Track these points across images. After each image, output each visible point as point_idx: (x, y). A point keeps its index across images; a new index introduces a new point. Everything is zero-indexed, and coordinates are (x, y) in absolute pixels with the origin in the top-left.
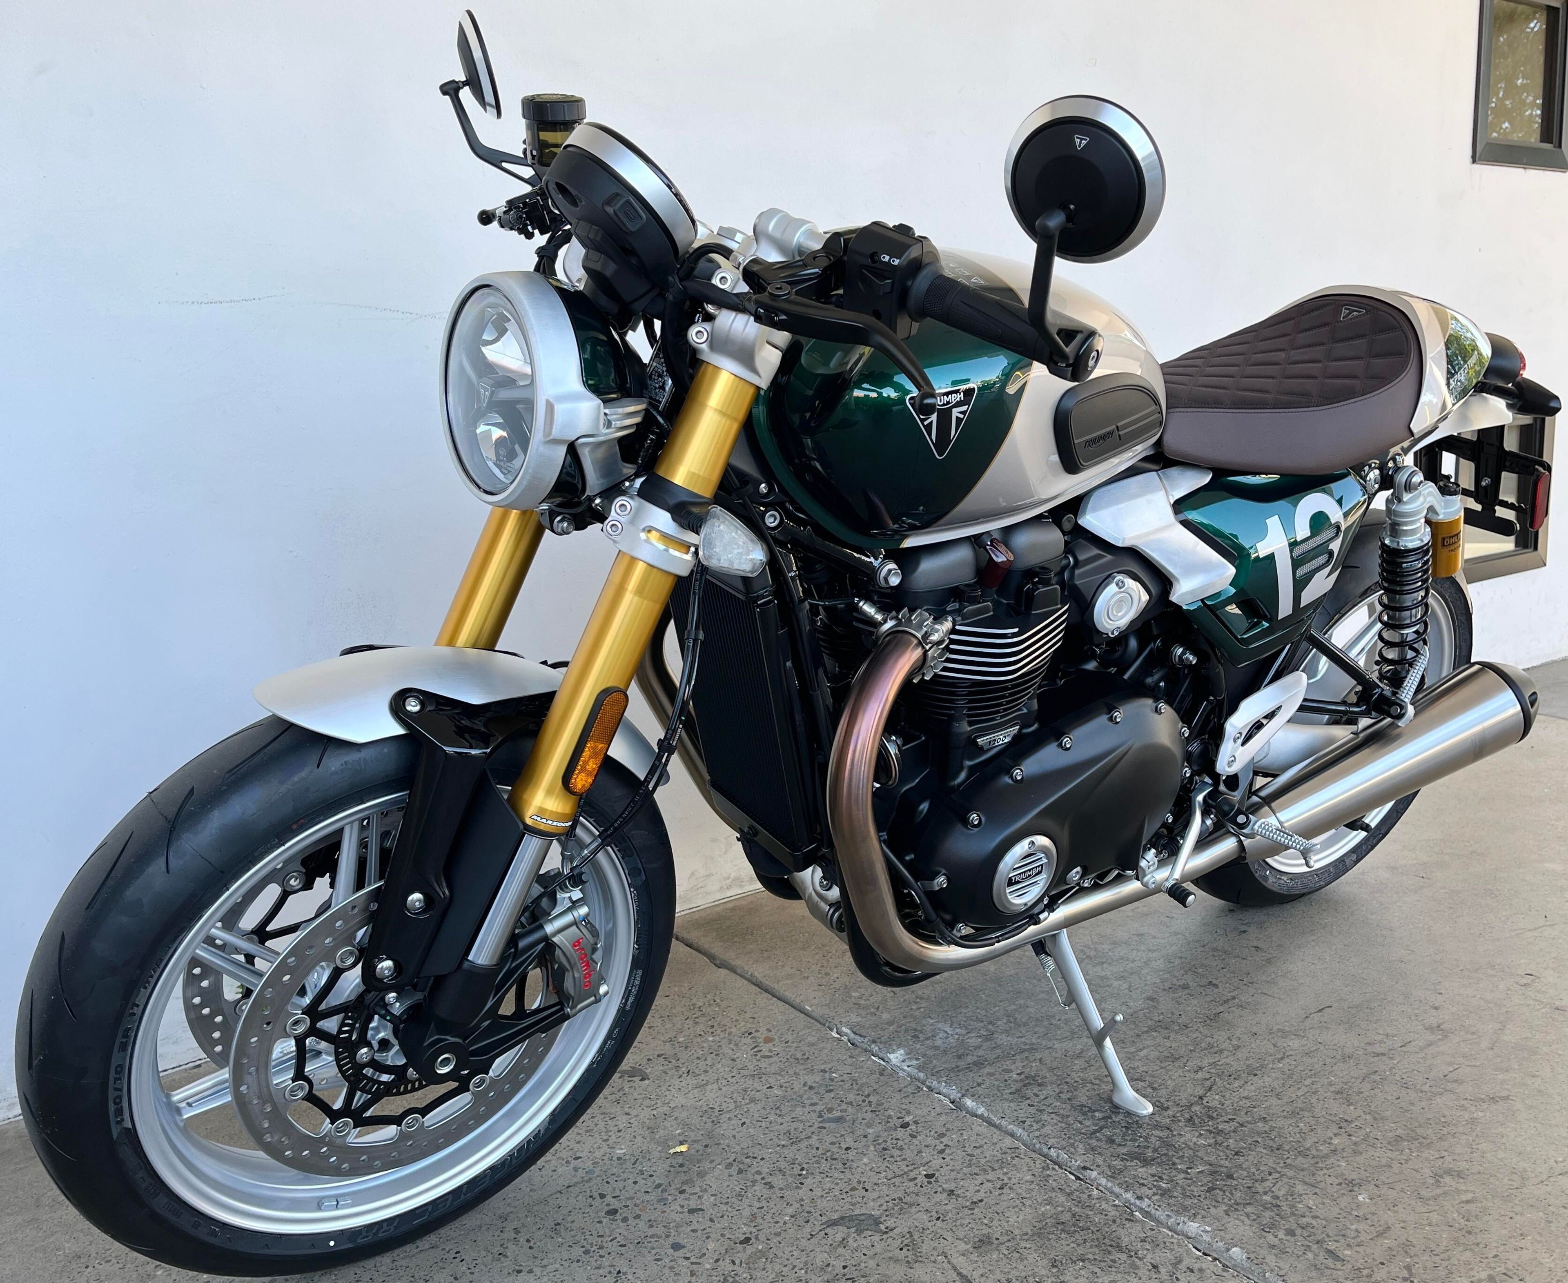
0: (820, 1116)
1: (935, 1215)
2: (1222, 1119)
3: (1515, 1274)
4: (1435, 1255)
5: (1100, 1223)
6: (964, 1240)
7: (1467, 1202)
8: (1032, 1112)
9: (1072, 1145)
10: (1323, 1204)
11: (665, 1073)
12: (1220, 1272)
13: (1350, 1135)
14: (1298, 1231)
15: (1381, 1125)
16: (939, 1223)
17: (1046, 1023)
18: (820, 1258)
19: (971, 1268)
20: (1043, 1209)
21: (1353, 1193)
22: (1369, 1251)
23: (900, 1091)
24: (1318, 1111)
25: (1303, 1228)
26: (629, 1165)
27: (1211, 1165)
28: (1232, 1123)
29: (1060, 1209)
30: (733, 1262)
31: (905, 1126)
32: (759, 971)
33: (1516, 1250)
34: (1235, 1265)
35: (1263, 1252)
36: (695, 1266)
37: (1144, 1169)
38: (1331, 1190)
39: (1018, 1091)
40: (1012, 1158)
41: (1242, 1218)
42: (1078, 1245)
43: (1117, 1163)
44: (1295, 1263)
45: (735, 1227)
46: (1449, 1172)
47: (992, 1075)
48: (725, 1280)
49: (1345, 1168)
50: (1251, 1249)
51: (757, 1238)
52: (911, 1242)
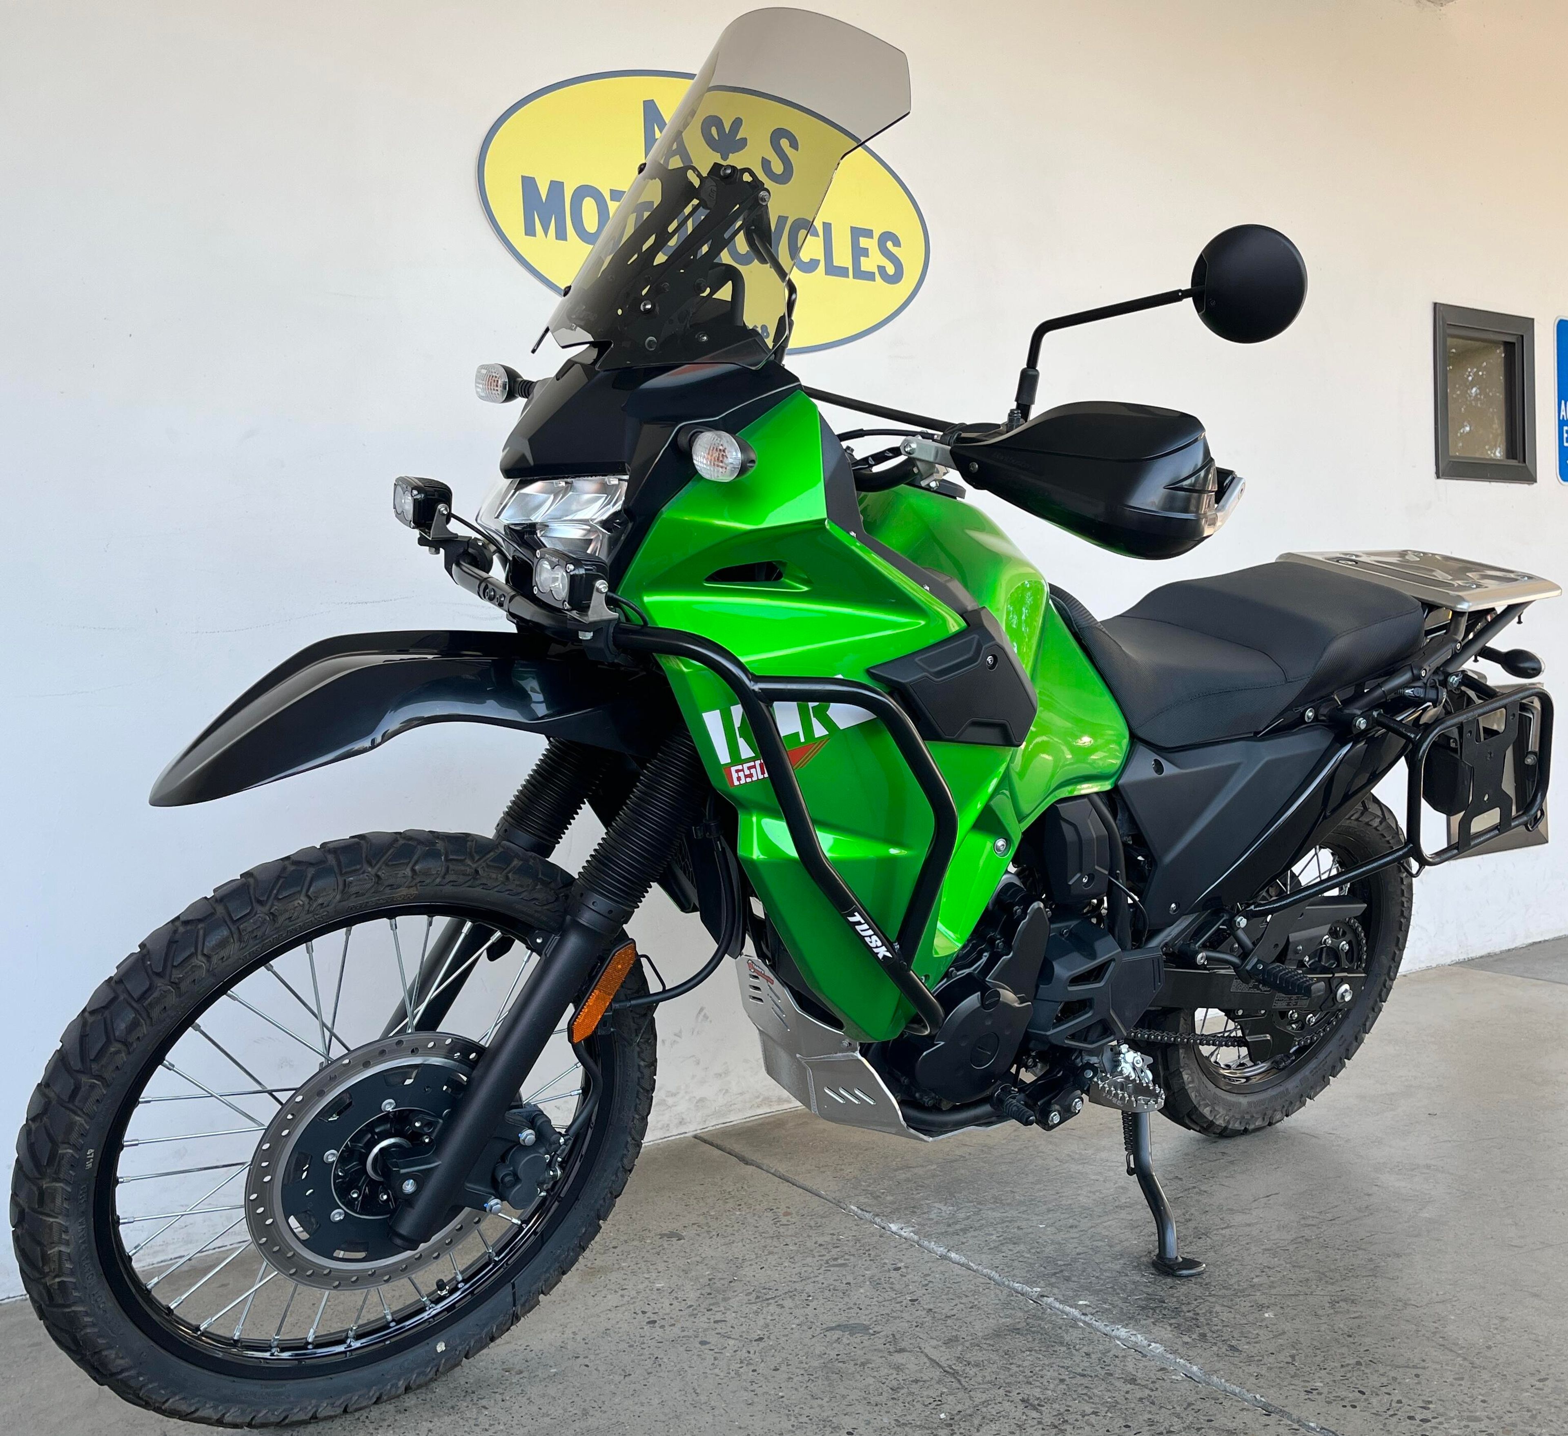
0: (827, 1263)
1: (915, 1325)
3: (1379, 1361)
4: (1318, 1349)
5: (1048, 1329)
6: (937, 1339)
7: (1354, 1319)
8: (1005, 1262)
9: (1035, 1282)
10: (1235, 1318)
11: (698, 1235)
12: (1140, 1357)
13: (1269, 1277)
14: (1209, 1335)
16: (918, 1329)
18: (819, 1350)
19: (939, 1356)
20: (1003, 1320)
21: (1261, 1312)
22: (1263, 1346)
23: (896, 1247)
24: (1247, 1263)
25: (1214, 1333)
27: (1148, 1294)
29: (1017, 1321)
30: (749, 1352)
31: (897, 1269)
32: (782, 1168)
33: (1385, 1347)
34: (1153, 1356)
35: (1176, 1347)
36: (717, 1355)
37: (1092, 1298)
38: (1243, 1310)
39: (996, 1248)
40: (983, 1290)
41: (1166, 1326)
42: (1029, 1342)
43: (1071, 1293)
44: (1202, 1354)
45: (751, 1332)
46: (1345, 1301)
47: (976, 1237)
48: (741, 1362)
49: (1259, 1297)
50: (1168, 1344)
51: (768, 1337)
52: (893, 1340)
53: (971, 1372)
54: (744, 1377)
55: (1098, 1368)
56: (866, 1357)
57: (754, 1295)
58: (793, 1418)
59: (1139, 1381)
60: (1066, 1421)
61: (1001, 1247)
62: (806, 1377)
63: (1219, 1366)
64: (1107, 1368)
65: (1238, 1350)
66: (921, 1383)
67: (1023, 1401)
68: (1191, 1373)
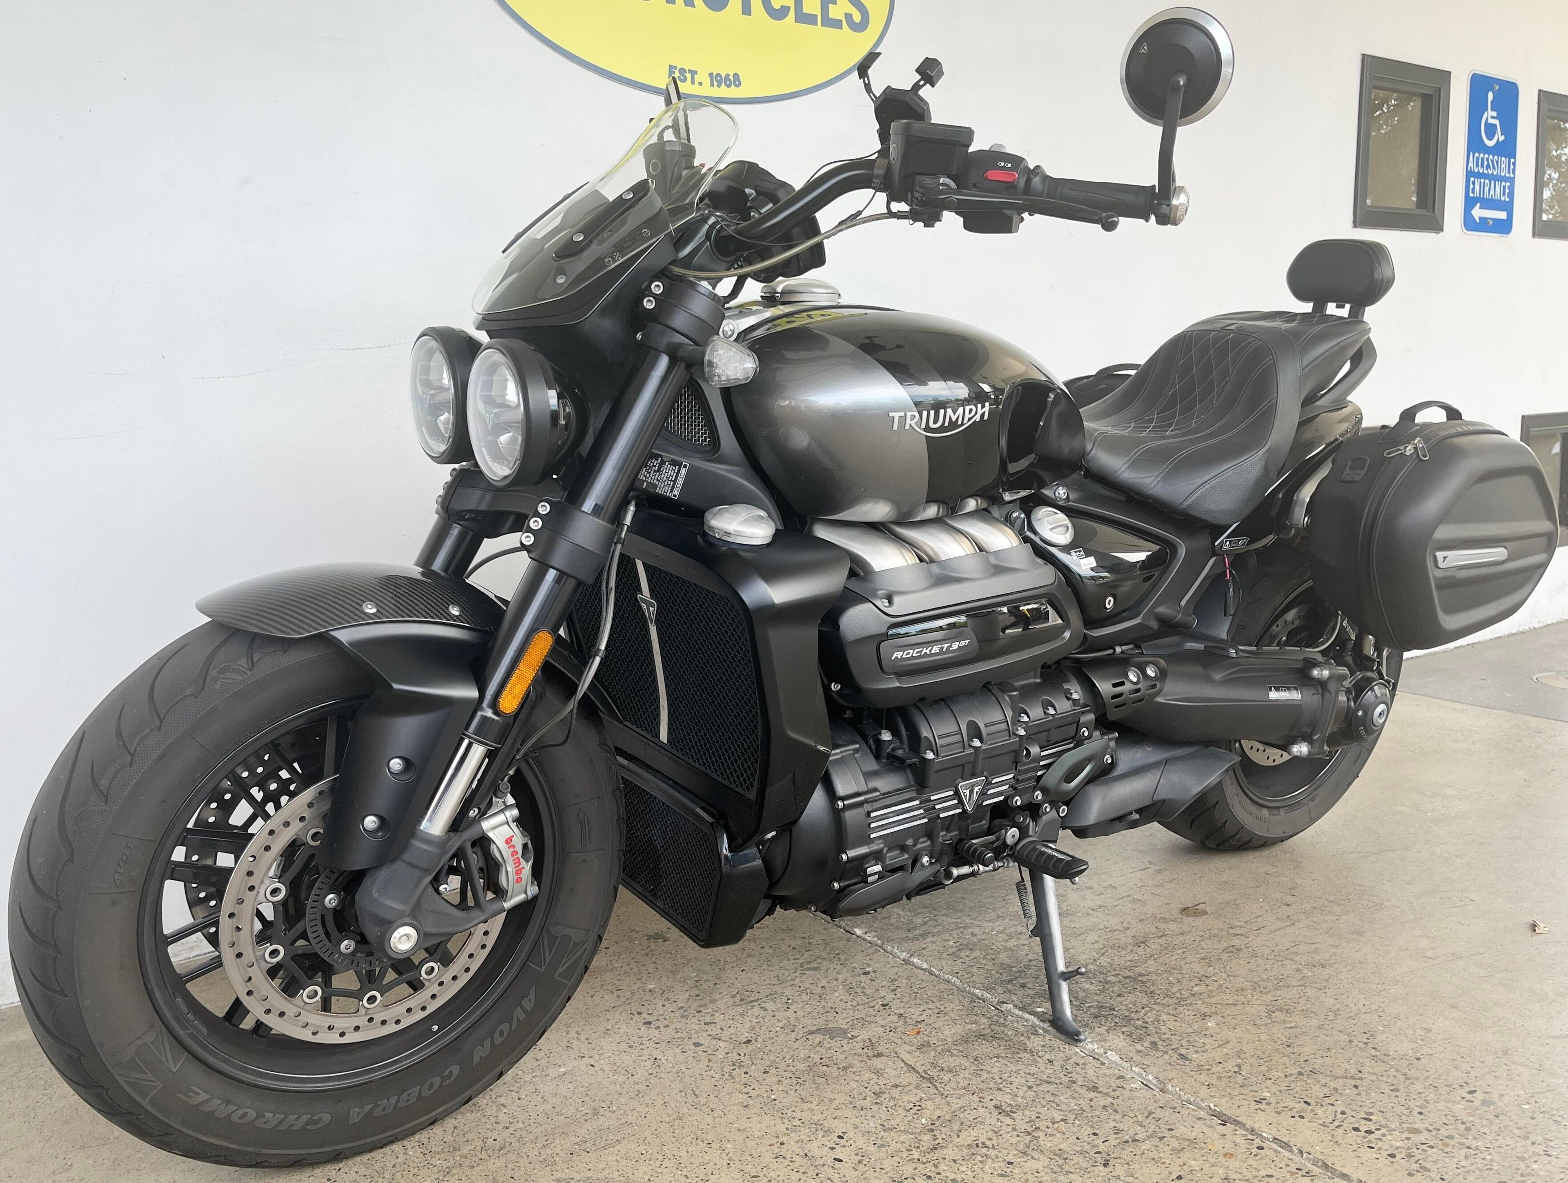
0: (802, 966)
1: (889, 1029)
2: (1110, 974)
5: (1012, 1035)
6: (910, 1043)
7: (1291, 1028)
8: (964, 966)
9: (994, 988)
10: (1181, 1027)
12: (1098, 1065)
13: (1207, 986)
14: (1160, 1043)
15: (1232, 979)
16: (892, 1033)
17: (978, 910)
18: (803, 1054)
19: (914, 1060)
20: (970, 1026)
21: (1204, 1021)
22: (1211, 1054)
23: (862, 952)
24: (1185, 970)
25: (1163, 1041)
26: (658, 994)
27: (1099, 1002)
28: (1117, 977)
29: (982, 1027)
30: (739, 1054)
31: (866, 973)
34: (1110, 1063)
35: (1131, 1055)
36: (710, 1056)
38: (1187, 1019)
39: (953, 953)
40: (948, 995)
41: (1119, 1034)
42: (995, 1048)
43: (1027, 1000)
44: (1156, 1061)
45: (739, 1034)
47: (934, 942)
48: (734, 1065)
49: (1200, 1005)
50: (1123, 1051)
51: (756, 1040)
52: (870, 1044)
53: (946, 1078)
54: (737, 1079)
55: (1061, 1075)
56: (848, 1061)
57: (738, 997)
58: (786, 1121)
59: (1101, 1089)
60: (1037, 1128)
61: (958, 953)
62: (794, 1081)
63: (1172, 1074)
64: (1070, 1075)
65: (1187, 1059)
66: (901, 1088)
67: (996, 1107)
68: (1147, 1080)
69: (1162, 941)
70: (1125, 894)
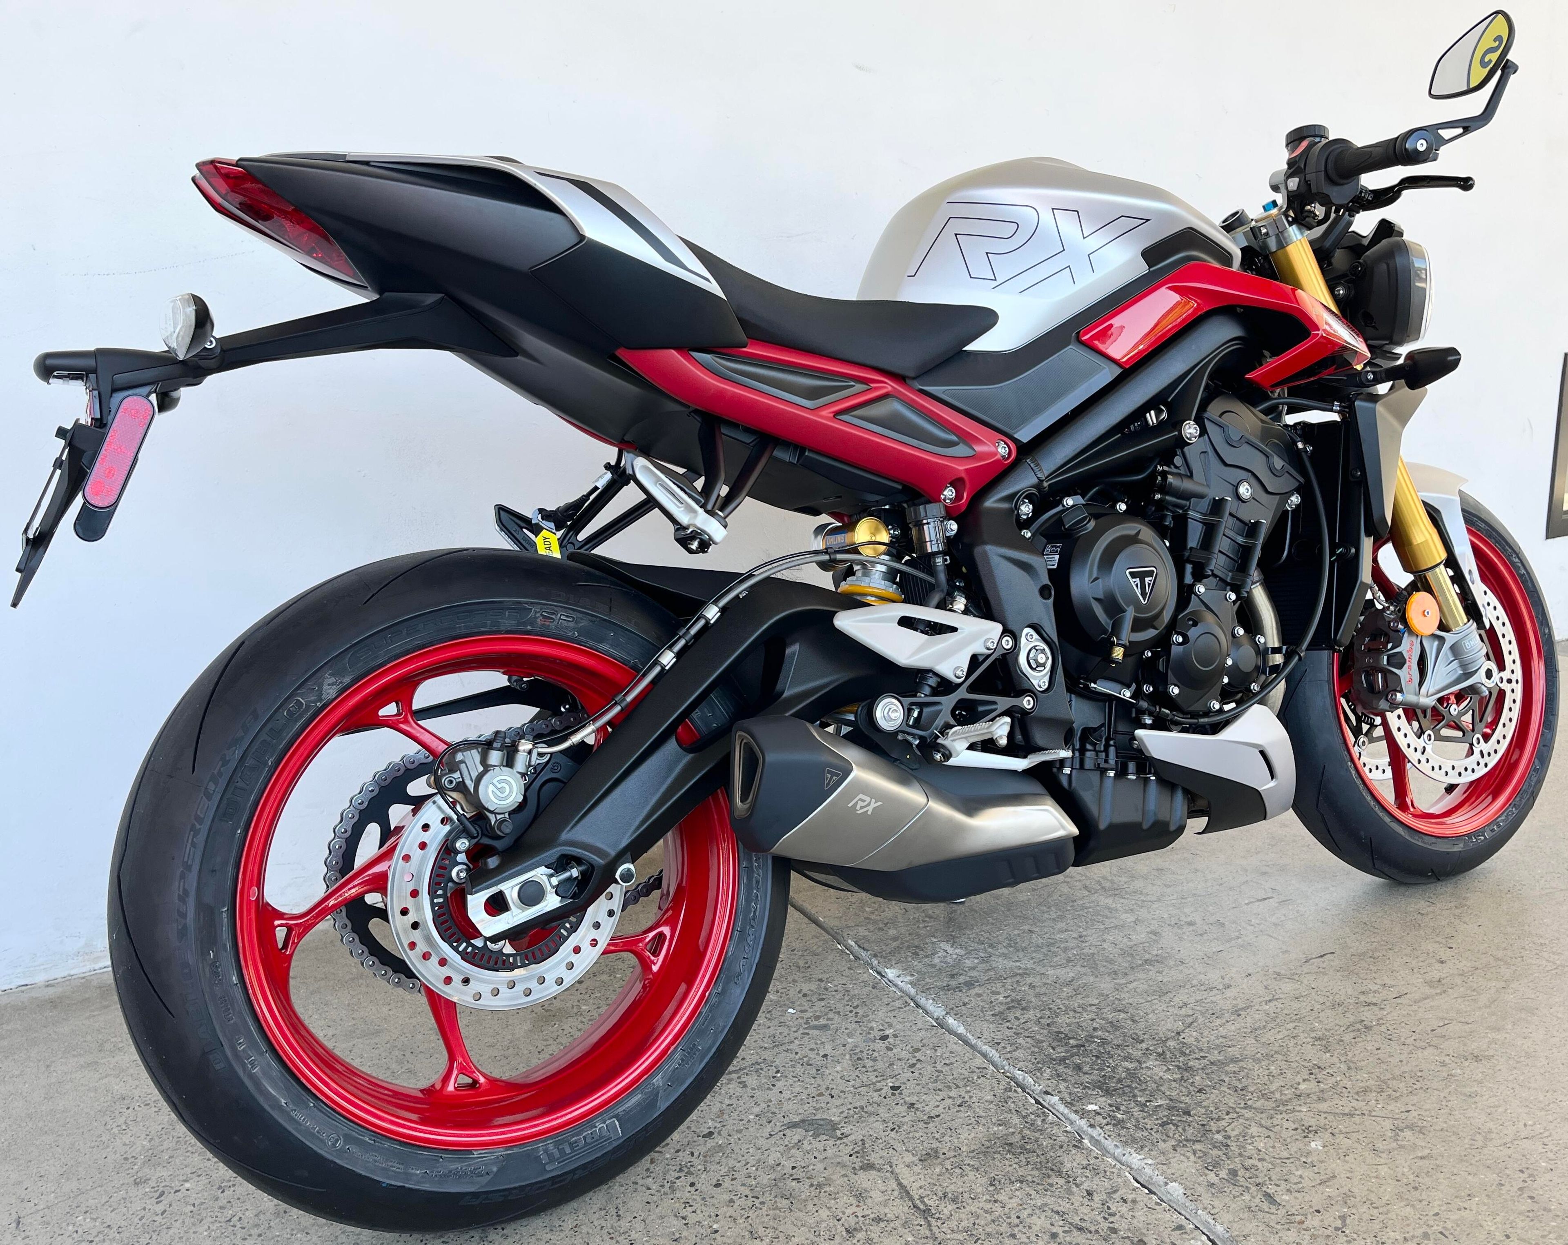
0: (807, 1023)
1: (891, 1126)
2: (1194, 1056)
3: (1451, 1234)
4: (1374, 1208)
5: (1047, 1147)
6: (912, 1151)
7: (1422, 1158)
8: (1009, 1035)
9: (1039, 1069)
10: (1274, 1147)
12: (1152, 1205)
13: (1319, 1082)
15: (1353, 1074)
16: (893, 1133)
17: (1045, 950)
18: (773, 1157)
19: (912, 1180)
20: (995, 1129)
21: (1307, 1139)
22: (1307, 1197)
23: (888, 1004)
24: (1293, 1056)
25: (1247, 1169)
27: (1171, 1100)
28: (1202, 1061)
29: (1011, 1130)
30: (692, 1154)
31: (884, 1038)
33: (1459, 1210)
34: (1170, 1200)
35: (1201, 1190)
37: (1104, 1099)
38: (1285, 1134)
39: (1001, 1013)
40: (979, 1078)
41: (1188, 1154)
42: (1020, 1167)
43: (1079, 1090)
44: (1231, 1203)
45: (701, 1121)
46: (1411, 1127)
47: (980, 995)
48: (681, 1170)
49: (1305, 1114)
50: (1190, 1185)
51: (719, 1134)
52: (861, 1150)
53: (946, 1211)
54: (678, 1195)
55: (1099, 1218)
56: (826, 1174)
61: (1006, 1013)
62: (750, 1202)
63: (1250, 1227)
64: (1111, 1219)
65: (1274, 1202)
66: (882, 1224)
68: (1215, 1233)
69: (1270, 1008)
70: (1233, 935)
